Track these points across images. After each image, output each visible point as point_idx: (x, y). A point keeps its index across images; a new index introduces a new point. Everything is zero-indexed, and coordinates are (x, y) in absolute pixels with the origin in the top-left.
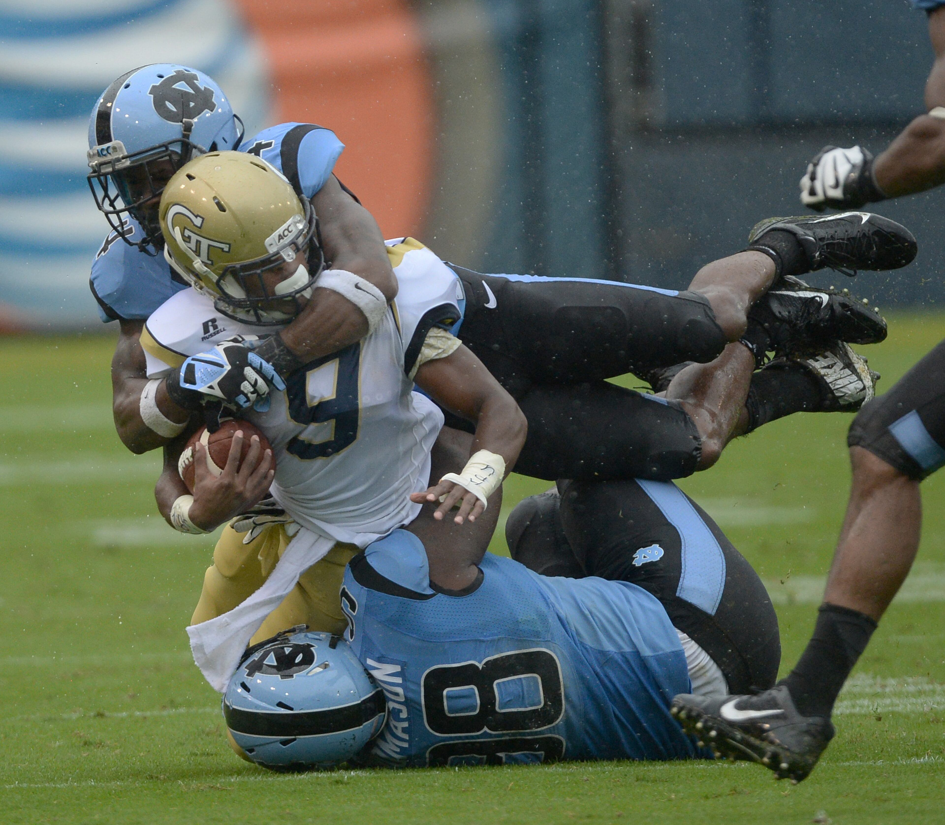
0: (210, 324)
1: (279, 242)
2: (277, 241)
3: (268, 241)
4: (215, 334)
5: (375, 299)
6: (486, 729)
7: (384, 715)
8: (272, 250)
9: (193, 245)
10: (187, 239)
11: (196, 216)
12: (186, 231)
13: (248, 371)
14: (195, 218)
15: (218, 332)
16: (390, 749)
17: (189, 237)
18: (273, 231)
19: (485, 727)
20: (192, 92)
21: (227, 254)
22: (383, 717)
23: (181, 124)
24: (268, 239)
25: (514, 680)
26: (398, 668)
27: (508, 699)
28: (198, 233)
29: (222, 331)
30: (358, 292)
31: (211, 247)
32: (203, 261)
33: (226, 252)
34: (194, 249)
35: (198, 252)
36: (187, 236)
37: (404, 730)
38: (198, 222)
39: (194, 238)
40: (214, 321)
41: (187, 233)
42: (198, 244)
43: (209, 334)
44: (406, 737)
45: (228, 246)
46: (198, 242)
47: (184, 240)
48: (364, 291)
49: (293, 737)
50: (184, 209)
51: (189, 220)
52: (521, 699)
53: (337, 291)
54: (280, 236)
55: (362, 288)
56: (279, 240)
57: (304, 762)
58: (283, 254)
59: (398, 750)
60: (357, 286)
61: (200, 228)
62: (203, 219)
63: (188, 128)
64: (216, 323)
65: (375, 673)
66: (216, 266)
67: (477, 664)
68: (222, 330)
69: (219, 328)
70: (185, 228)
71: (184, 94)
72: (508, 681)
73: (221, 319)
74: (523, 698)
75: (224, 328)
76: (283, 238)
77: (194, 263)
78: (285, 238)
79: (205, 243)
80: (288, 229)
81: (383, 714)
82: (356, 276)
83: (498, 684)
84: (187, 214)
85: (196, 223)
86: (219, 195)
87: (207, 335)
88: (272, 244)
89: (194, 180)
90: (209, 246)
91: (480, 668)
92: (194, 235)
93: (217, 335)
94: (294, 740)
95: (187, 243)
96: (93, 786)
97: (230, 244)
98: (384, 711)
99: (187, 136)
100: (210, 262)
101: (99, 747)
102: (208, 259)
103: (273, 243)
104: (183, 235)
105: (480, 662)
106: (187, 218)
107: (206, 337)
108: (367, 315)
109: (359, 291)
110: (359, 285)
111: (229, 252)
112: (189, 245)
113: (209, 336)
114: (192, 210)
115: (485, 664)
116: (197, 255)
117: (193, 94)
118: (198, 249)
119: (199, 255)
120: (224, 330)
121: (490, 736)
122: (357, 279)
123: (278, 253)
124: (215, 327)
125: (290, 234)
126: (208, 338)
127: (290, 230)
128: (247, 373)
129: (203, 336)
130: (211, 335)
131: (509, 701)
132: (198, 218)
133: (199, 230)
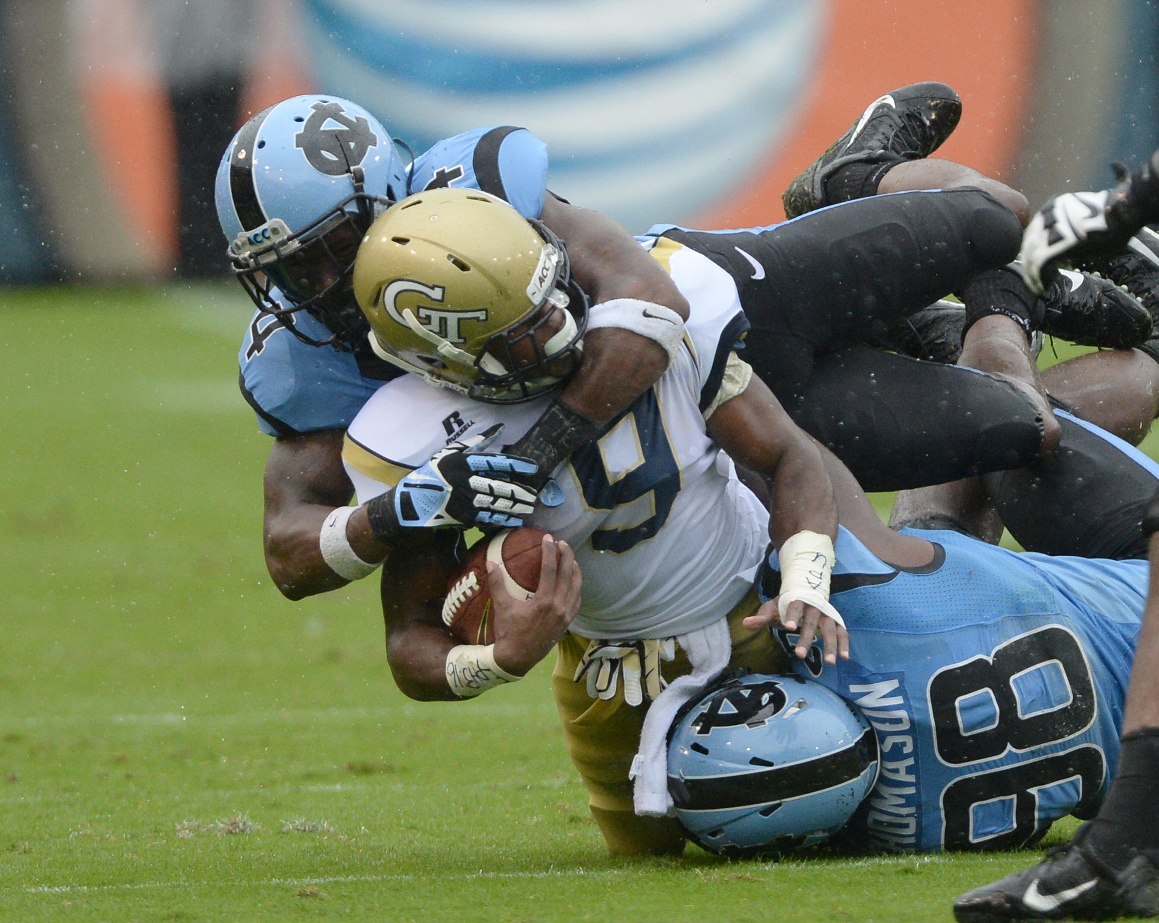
0: (452, 420)
1: (541, 286)
2: (539, 286)
3: (530, 290)
4: (462, 431)
5: (672, 324)
6: (1009, 747)
7: (877, 764)
8: (537, 300)
9: (435, 324)
10: (427, 321)
11: (433, 288)
12: (421, 310)
13: (475, 481)
14: (431, 290)
15: (465, 428)
16: (891, 805)
17: (428, 318)
18: (531, 275)
19: (1009, 744)
20: (345, 128)
21: (485, 322)
22: (874, 767)
23: (349, 174)
24: (529, 288)
25: (1031, 671)
26: (894, 684)
27: (1029, 701)
28: (441, 308)
29: (469, 426)
30: (649, 321)
31: (461, 321)
32: (452, 341)
33: (483, 320)
34: (437, 330)
35: (443, 333)
36: (424, 316)
37: (909, 770)
38: (437, 294)
39: (435, 316)
40: (455, 415)
41: (423, 313)
42: (443, 322)
43: (454, 433)
44: (912, 779)
45: (484, 312)
46: (443, 321)
47: (422, 324)
48: (656, 317)
49: (778, 802)
50: (411, 283)
51: (424, 296)
52: (1045, 698)
53: (622, 327)
54: (540, 278)
55: (653, 314)
56: (541, 283)
57: (792, 835)
58: (552, 301)
59: (903, 801)
60: (646, 315)
61: (442, 301)
62: (443, 288)
63: (359, 178)
64: (460, 417)
65: (864, 701)
66: (470, 342)
67: (985, 657)
68: (470, 424)
69: (465, 423)
70: (419, 307)
71: (337, 135)
72: (1025, 675)
73: (465, 411)
74: (1047, 694)
75: (471, 422)
76: (544, 281)
77: (438, 348)
78: (546, 279)
79: (452, 319)
80: (544, 268)
81: (875, 762)
82: (639, 301)
83: (1015, 681)
84: (417, 289)
85: (434, 297)
86: (454, 252)
87: (452, 435)
88: (534, 293)
89: (409, 243)
90: (459, 320)
91: (991, 662)
92: (434, 312)
93: (465, 432)
94: (780, 805)
95: (427, 326)
96: (583, 876)
97: (486, 310)
98: (876, 759)
99: (359, 189)
100: (462, 341)
101: (590, 824)
102: (459, 337)
103: (536, 290)
104: (418, 317)
105: (988, 655)
106: (420, 295)
107: (452, 438)
108: (667, 346)
109: (650, 319)
110: (647, 312)
111: (486, 320)
112: (429, 327)
113: (455, 436)
114: (421, 281)
115: (994, 657)
116: (442, 337)
117: (347, 131)
118: (443, 328)
119: (445, 336)
120: (472, 423)
121: (1017, 758)
122: (643, 305)
123: (545, 301)
124: (460, 423)
125: (549, 272)
126: (454, 440)
127: (547, 267)
128: (475, 484)
129: (447, 438)
130: (458, 435)
131: (1032, 701)
132: (436, 289)
133: (440, 305)
